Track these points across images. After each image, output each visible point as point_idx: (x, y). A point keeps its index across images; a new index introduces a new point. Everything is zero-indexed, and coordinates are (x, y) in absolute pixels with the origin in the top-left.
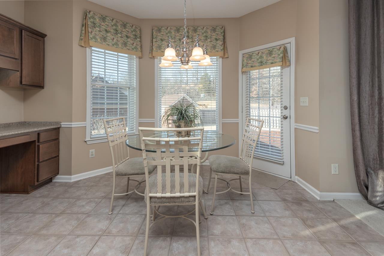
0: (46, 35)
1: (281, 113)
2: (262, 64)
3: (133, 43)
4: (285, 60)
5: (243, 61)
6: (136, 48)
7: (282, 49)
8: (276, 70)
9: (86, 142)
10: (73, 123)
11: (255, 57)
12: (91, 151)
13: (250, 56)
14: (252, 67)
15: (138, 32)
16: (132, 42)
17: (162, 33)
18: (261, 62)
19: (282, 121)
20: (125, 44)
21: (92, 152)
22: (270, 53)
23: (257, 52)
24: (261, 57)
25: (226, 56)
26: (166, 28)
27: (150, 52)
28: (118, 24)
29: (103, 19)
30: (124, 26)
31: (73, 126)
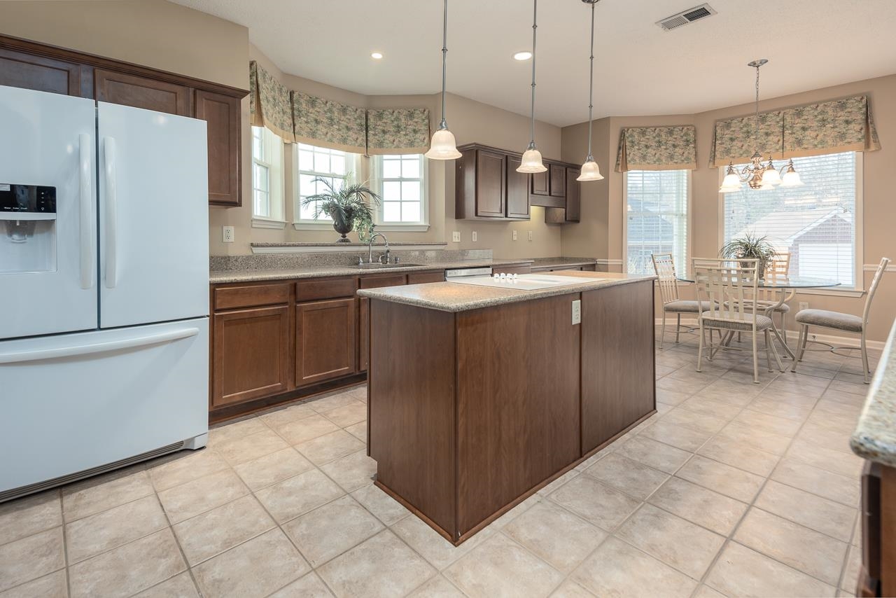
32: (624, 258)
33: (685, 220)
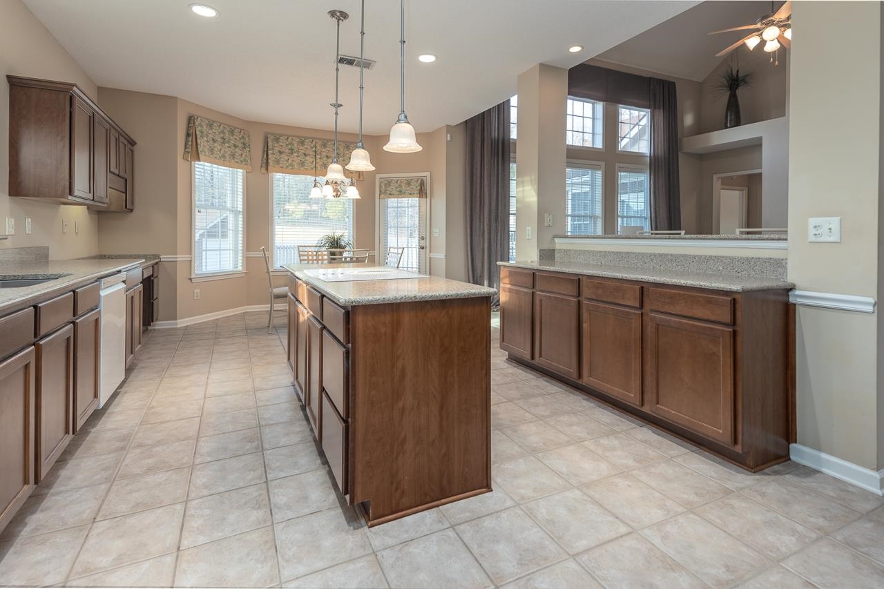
0: (136, 144)
1: (419, 243)
2: (401, 194)
3: (242, 154)
4: (422, 193)
5: (380, 186)
6: (245, 160)
7: (419, 182)
8: (415, 201)
9: (191, 279)
10: (178, 256)
11: (393, 186)
12: (196, 291)
13: (388, 183)
14: (390, 194)
15: (247, 139)
16: (240, 152)
17: (281, 144)
18: (400, 191)
19: (419, 251)
20: (233, 156)
21: (197, 293)
22: (409, 184)
23: (396, 180)
24: (400, 186)
25: (361, 179)
26: (286, 137)
27: (262, 166)
28: (225, 131)
29: (210, 126)
30: (232, 132)
31: (178, 259)
32: (193, 254)
33: (241, 216)
